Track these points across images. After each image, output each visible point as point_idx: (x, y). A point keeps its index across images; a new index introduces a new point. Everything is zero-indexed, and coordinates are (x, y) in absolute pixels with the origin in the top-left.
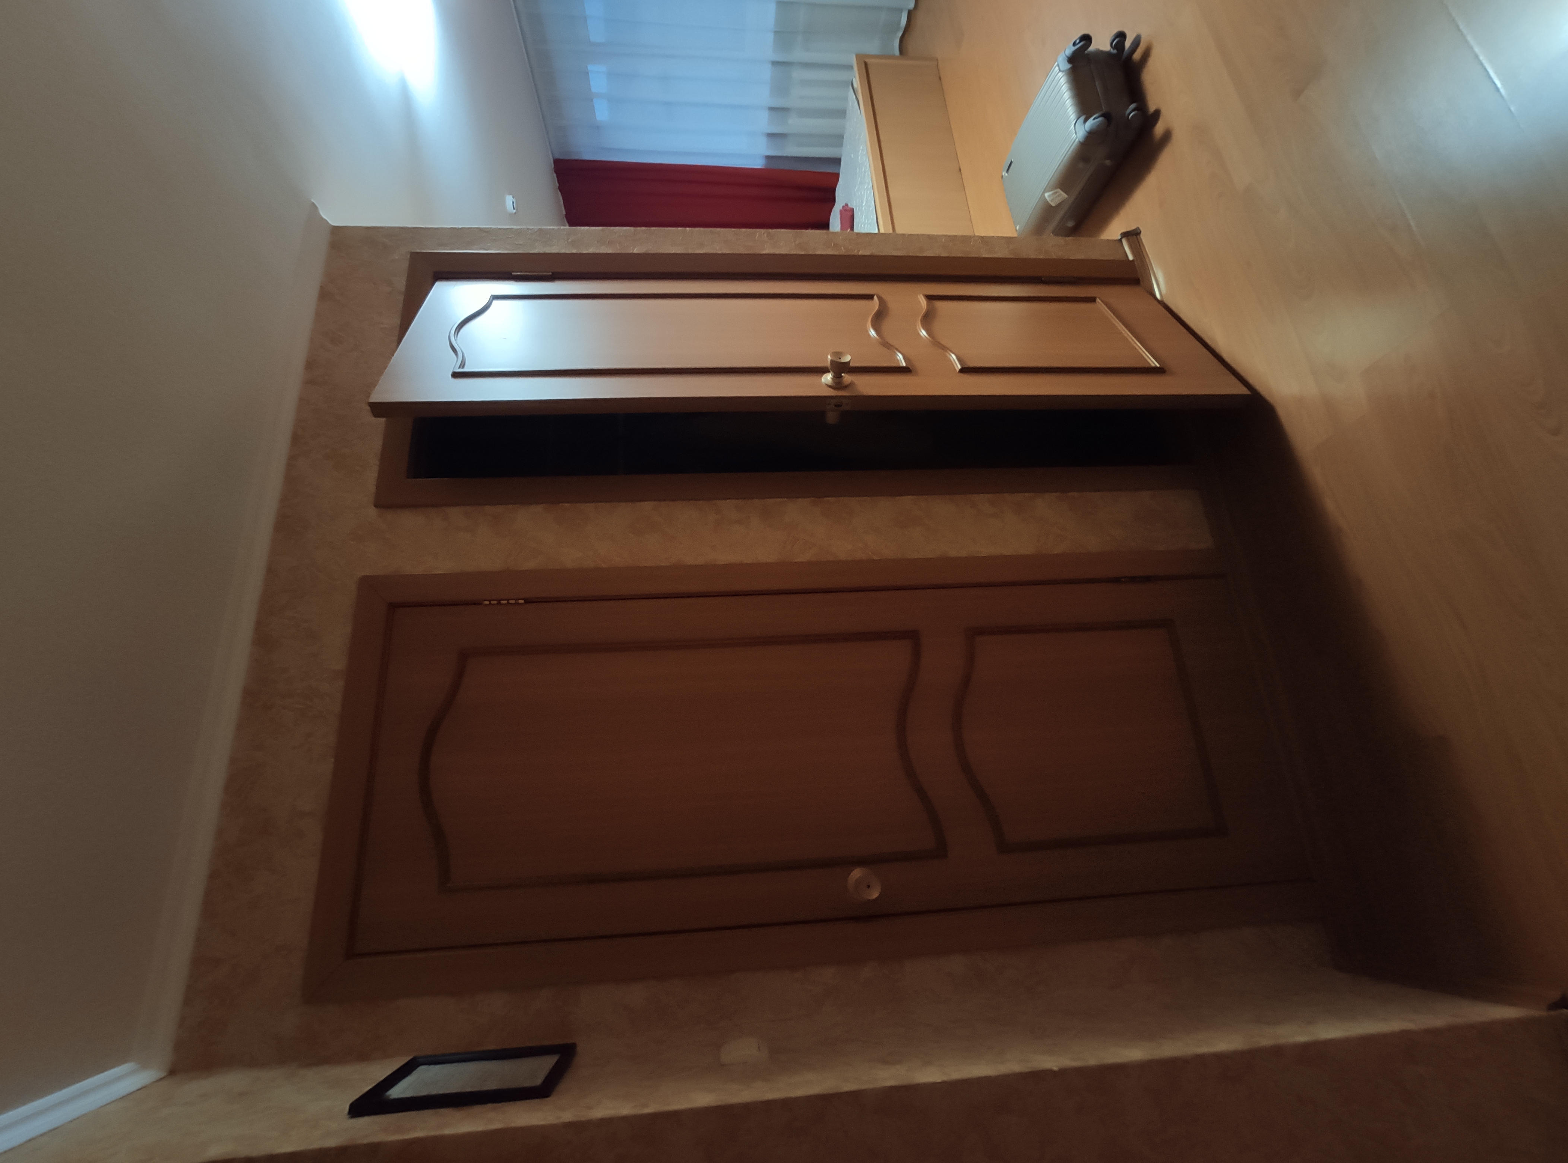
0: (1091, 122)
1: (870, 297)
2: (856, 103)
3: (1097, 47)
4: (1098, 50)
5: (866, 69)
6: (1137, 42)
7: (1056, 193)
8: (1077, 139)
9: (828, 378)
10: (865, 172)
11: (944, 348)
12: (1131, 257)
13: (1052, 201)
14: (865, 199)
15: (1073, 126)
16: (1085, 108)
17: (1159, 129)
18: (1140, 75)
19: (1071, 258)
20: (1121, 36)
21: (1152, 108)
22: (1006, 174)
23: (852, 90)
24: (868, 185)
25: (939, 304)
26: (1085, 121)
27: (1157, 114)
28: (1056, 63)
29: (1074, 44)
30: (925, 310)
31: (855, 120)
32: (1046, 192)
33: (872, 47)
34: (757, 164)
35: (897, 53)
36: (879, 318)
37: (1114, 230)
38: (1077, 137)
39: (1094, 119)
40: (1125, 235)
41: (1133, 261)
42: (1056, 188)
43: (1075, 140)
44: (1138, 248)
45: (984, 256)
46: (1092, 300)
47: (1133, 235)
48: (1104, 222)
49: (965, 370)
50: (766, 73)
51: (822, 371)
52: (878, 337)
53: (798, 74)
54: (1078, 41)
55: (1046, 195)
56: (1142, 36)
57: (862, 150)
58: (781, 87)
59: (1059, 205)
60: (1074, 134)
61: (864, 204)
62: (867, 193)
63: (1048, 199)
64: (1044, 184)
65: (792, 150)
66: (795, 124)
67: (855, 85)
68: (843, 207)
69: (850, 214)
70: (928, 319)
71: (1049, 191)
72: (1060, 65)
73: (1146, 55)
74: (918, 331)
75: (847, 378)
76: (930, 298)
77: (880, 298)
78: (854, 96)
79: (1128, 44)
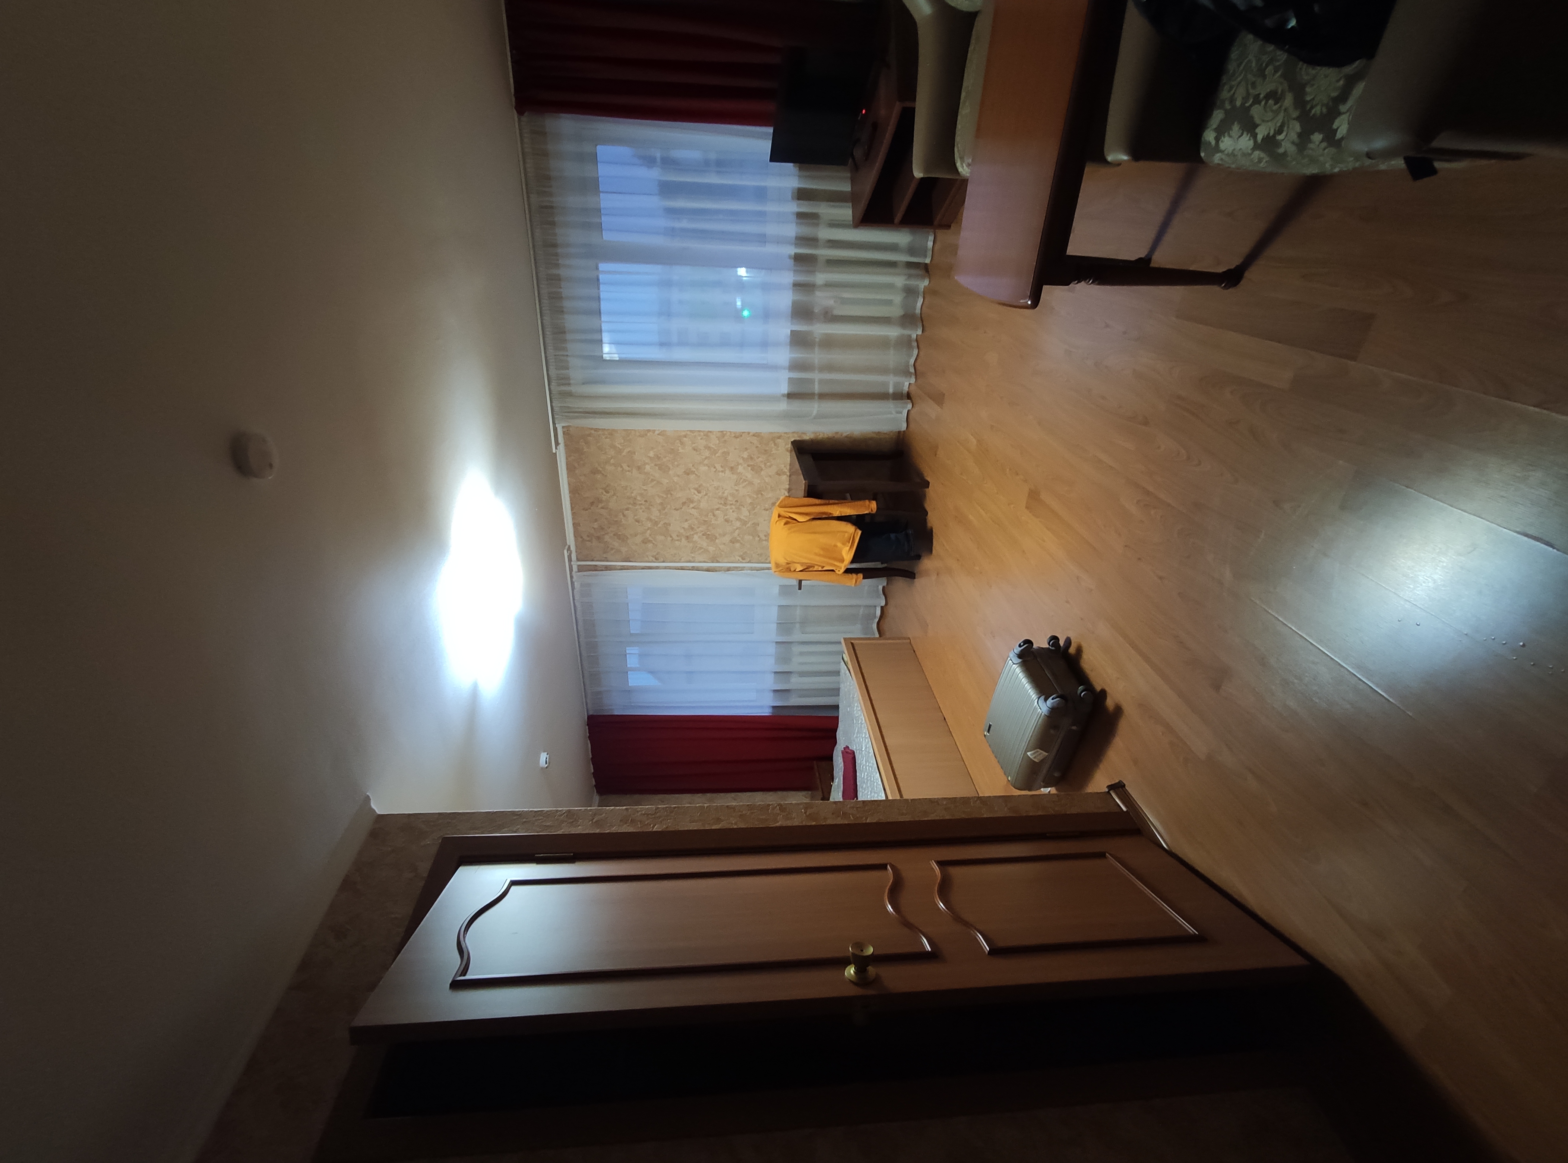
0: (1050, 701)
1: (883, 867)
2: (848, 671)
3: (1038, 646)
4: (1039, 647)
5: (852, 646)
6: (1068, 642)
7: (1038, 751)
8: (1043, 714)
9: (851, 971)
10: (862, 724)
11: (967, 924)
12: (1124, 809)
13: (1035, 758)
14: (864, 745)
15: (1036, 703)
16: (1043, 691)
17: (1110, 703)
18: (1079, 662)
19: (1068, 813)
20: (1055, 639)
21: (1098, 689)
22: (988, 734)
23: (843, 663)
24: (865, 733)
25: (954, 871)
26: (1046, 700)
27: (1103, 693)
28: (1009, 658)
29: (1020, 646)
30: (939, 879)
31: (848, 684)
32: (1028, 752)
33: (856, 631)
34: (766, 712)
35: (877, 635)
36: (896, 891)
37: (1099, 783)
38: (1042, 712)
39: (1053, 699)
40: (1111, 787)
41: (1127, 811)
42: (1036, 748)
43: (1041, 714)
44: (1127, 798)
45: (985, 816)
46: (1102, 855)
47: (1118, 787)
48: (1086, 774)
49: (995, 952)
50: (772, 649)
51: (844, 962)
52: (897, 916)
53: (796, 649)
54: (1022, 644)
55: (1029, 754)
56: (1072, 638)
57: (857, 706)
58: (783, 658)
59: (1042, 761)
60: (1039, 710)
61: (863, 749)
62: (865, 741)
63: (1031, 757)
64: (1024, 745)
65: (795, 701)
66: (795, 682)
67: (845, 659)
68: (844, 748)
69: (851, 756)
70: (945, 889)
71: (1031, 751)
72: (1012, 659)
73: (1079, 650)
74: (937, 905)
75: (872, 970)
76: (941, 864)
77: (893, 867)
78: (846, 667)
79: (1062, 643)
